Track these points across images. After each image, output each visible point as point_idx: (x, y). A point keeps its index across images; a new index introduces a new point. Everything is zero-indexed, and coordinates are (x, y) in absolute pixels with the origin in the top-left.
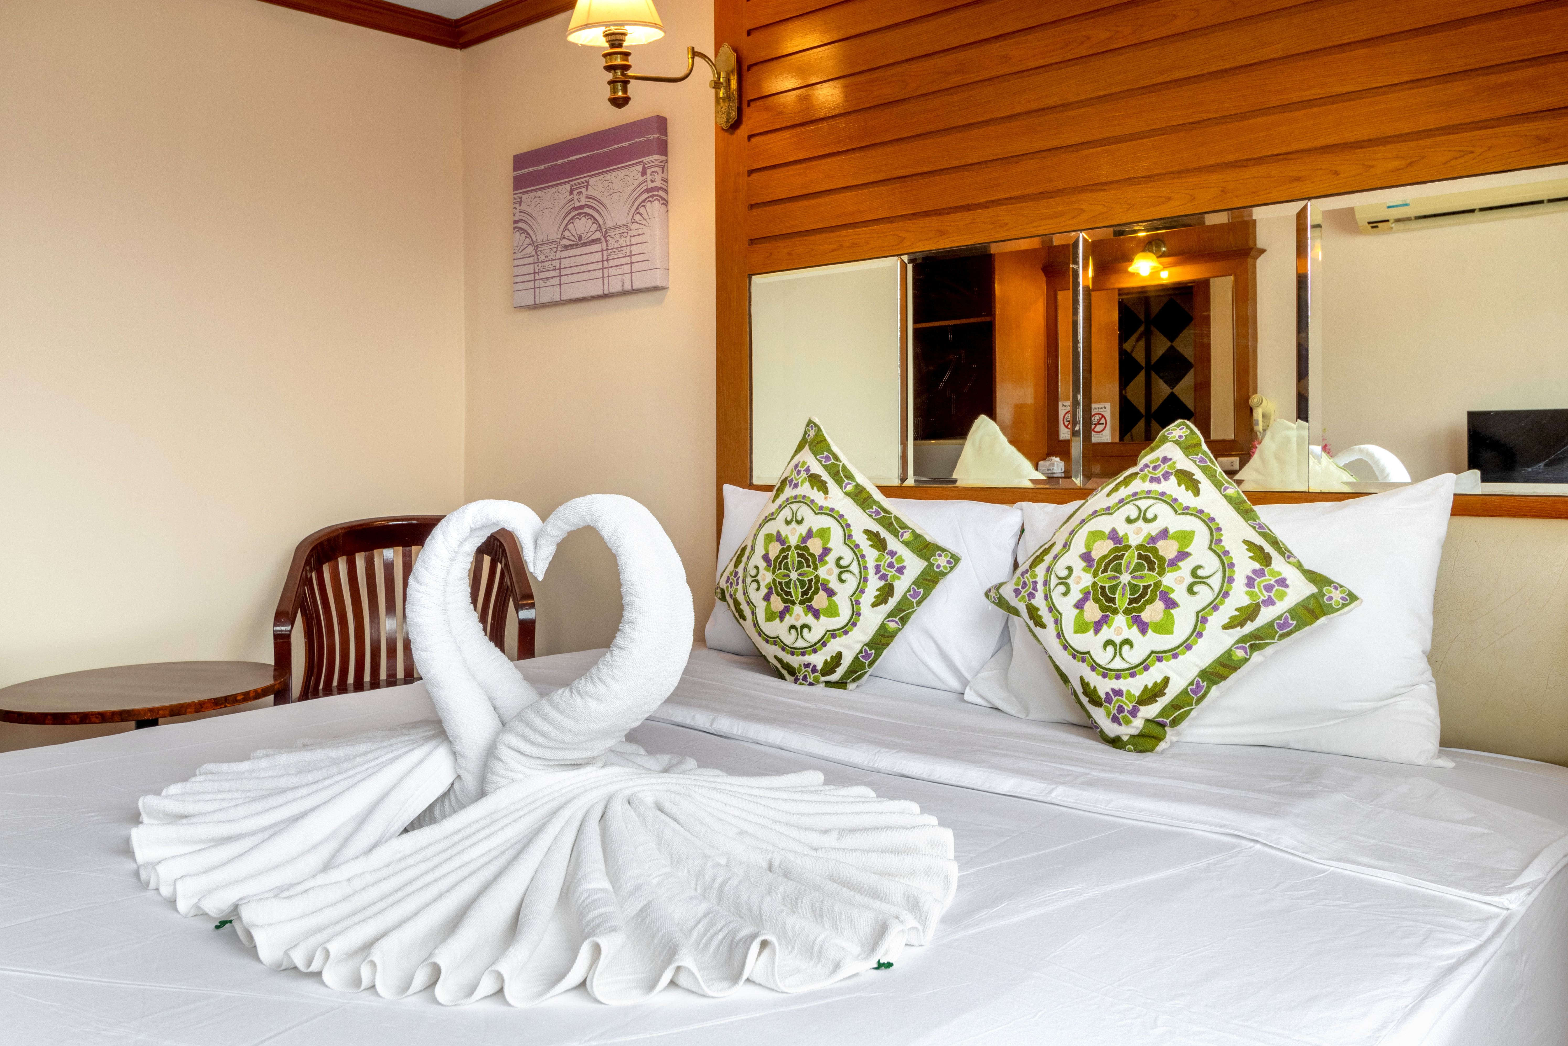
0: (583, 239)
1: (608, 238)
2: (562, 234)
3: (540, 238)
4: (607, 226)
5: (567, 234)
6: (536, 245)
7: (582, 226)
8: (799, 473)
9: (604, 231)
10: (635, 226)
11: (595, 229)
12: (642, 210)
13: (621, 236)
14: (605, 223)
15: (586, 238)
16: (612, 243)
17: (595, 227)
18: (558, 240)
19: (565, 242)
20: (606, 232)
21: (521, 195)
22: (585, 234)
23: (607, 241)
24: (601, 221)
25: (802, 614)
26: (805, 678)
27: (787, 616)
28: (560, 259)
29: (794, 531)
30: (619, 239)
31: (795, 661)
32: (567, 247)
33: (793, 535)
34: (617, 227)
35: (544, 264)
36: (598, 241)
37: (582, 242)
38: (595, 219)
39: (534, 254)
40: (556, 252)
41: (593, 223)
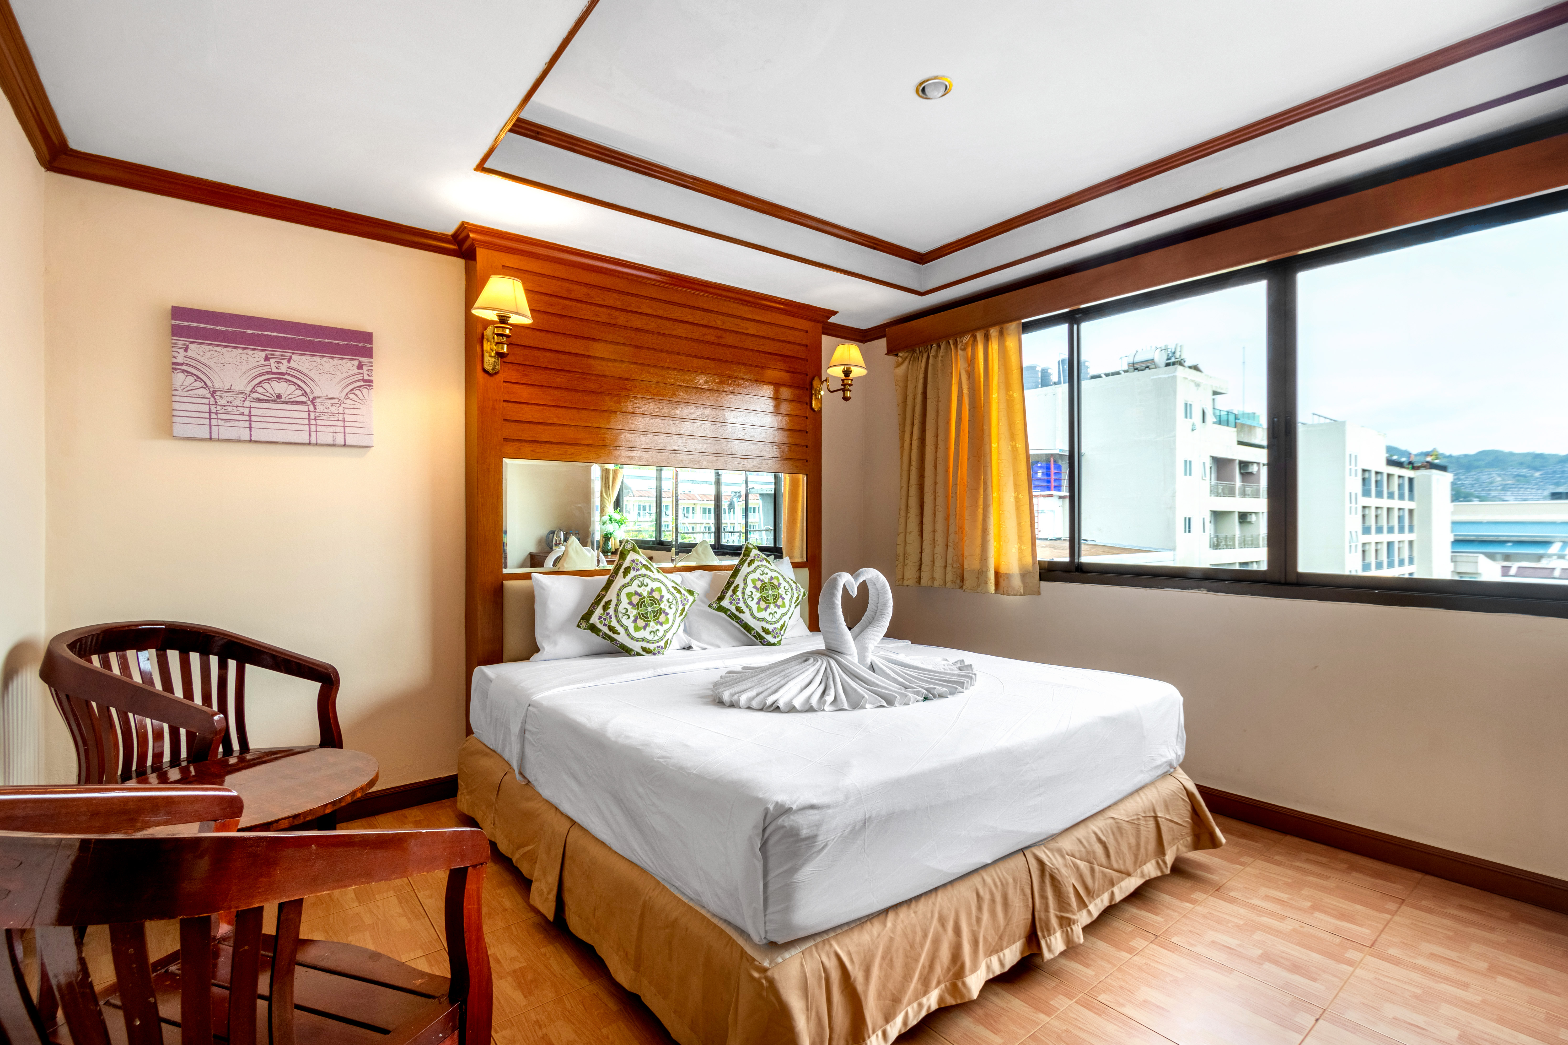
0: (283, 398)
1: (315, 404)
2: (254, 388)
3: (218, 385)
4: (315, 395)
5: (259, 389)
6: (211, 390)
7: (280, 388)
8: (637, 564)
9: (311, 398)
10: (348, 401)
11: (301, 394)
12: (357, 392)
13: (332, 406)
14: (312, 392)
15: (288, 398)
16: (320, 408)
17: (299, 392)
18: (248, 393)
19: (256, 395)
20: (314, 399)
21: (187, 343)
22: (285, 396)
23: (314, 406)
24: (307, 390)
25: (655, 625)
26: (659, 652)
27: (647, 628)
28: (250, 407)
29: (644, 590)
30: (330, 407)
31: (651, 647)
32: (259, 400)
33: (645, 592)
34: (327, 398)
35: (225, 408)
36: (304, 403)
37: (282, 400)
38: (299, 386)
39: (210, 396)
40: (244, 401)
41: (297, 389)
